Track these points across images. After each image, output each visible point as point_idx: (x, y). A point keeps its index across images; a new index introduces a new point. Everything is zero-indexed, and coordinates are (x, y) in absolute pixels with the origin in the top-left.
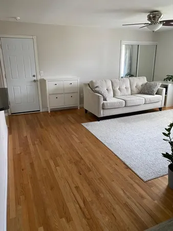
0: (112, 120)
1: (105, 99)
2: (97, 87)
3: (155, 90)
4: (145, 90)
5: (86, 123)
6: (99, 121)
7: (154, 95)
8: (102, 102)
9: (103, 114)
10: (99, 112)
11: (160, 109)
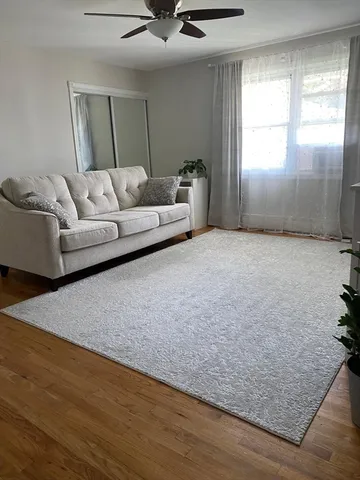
0: (93, 278)
1: (64, 226)
2: (29, 195)
3: (173, 193)
4: (150, 196)
5: (17, 306)
6: (54, 289)
7: (172, 204)
8: (58, 232)
9: (64, 266)
10: (54, 265)
11: (189, 235)
